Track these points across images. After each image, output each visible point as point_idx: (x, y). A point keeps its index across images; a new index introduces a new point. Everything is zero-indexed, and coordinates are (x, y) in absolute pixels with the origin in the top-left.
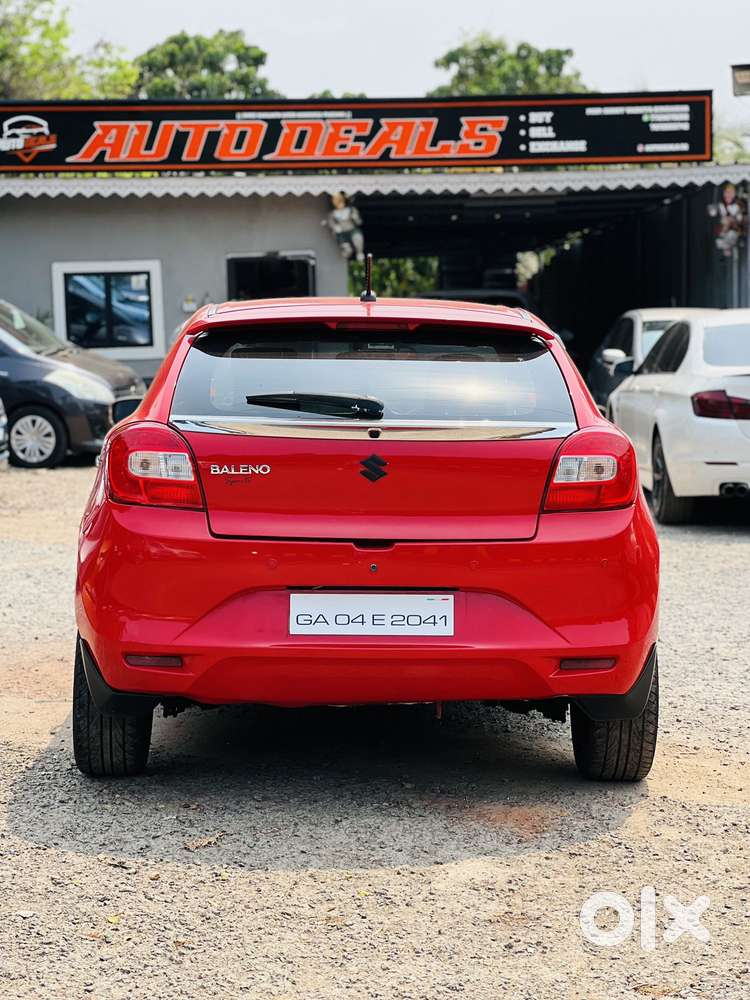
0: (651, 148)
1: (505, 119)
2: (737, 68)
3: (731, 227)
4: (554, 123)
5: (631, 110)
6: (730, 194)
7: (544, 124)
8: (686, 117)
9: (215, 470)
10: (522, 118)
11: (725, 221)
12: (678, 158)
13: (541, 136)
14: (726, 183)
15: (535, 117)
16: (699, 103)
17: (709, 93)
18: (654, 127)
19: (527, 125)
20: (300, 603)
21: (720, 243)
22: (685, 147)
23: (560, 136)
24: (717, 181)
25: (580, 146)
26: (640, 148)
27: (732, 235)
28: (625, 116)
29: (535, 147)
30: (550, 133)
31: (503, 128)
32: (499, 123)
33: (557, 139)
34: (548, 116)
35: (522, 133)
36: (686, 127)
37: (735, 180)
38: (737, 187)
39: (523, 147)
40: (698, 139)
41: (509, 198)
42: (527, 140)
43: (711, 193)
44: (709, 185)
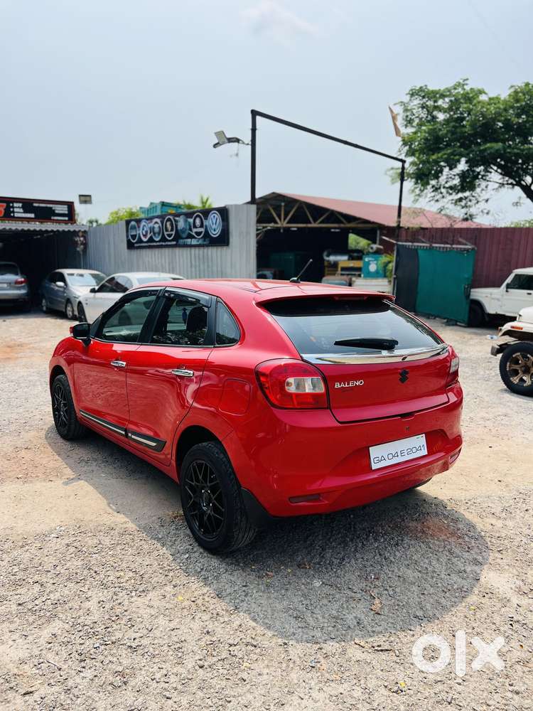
0: (56, 218)
1: (5, 204)
2: (80, 196)
3: (81, 244)
4: (23, 207)
5: (49, 206)
6: (80, 234)
7: (19, 207)
8: (66, 209)
9: (337, 385)
10: (11, 205)
11: (79, 242)
12: (66, 222)
13: (18, 211)
14: (80, 231)
15: (15, 205)
16: (70, 205)
17: (73, 203)
18: (57, 212)
19: (13, 207)
20: (375, 452)
21: (78, 249)
22: (67, 219)
23: (25, 212)
24: (77, 230)
25: (32, 216)
26: (53, 218)
27: (82, 246)
28: (47, 207)
29: (16, 215)
30: (21, 210)
31: (5, 207)
32: (2, 206)
33: (24, 212)
34: (20, 205)
35: (12, 210)
36: (66, 212)
37: (83, 230)
38: (83, 232)
39: (12, 215)
40: (71, 215)
41: (8, 231)
42: (13, 212)
43: (75, 233)
44: (75, 231)
